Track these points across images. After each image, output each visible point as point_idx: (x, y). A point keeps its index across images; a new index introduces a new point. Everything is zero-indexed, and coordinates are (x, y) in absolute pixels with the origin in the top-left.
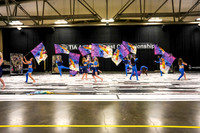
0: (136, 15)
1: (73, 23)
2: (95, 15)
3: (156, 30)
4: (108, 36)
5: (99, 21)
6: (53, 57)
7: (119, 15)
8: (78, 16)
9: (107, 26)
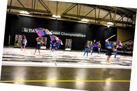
0: (75, 16)
1: (33, 14)
2: (49, 12)
3: (85, 26)
4: (56, 26)
5: (51, 16)
6: (16, 36)
7: (64, 14)
8: (37, 11)
9: (56, 20)
